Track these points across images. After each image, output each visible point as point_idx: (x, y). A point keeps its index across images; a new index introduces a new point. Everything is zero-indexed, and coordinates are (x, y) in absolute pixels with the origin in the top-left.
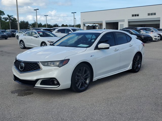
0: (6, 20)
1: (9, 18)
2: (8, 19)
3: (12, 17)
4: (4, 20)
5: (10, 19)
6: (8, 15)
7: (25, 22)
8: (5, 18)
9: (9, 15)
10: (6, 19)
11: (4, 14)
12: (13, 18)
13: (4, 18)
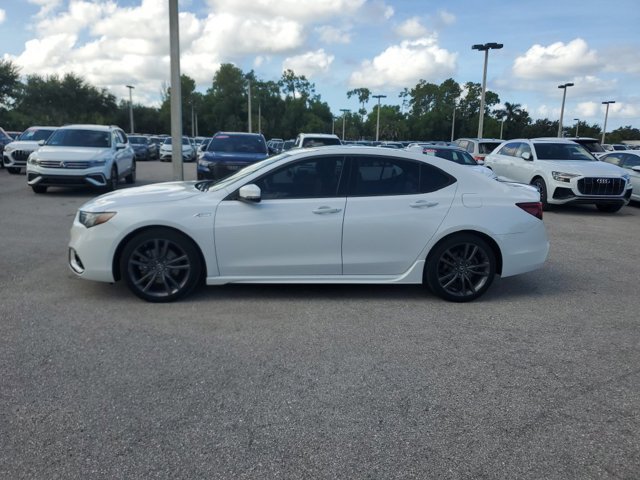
0: (500, 117)
1: (508, 112)
2: (504, 113)
3: (518, 108)
4: (495, 116)
5: (512, 113)
6: (507, 104)
7: (550, 123)
8: (499, 111)
9: (511, 104)
10: (500, 114)
11: (498, 101)
12: (519, 110)
13: (494, 112)
